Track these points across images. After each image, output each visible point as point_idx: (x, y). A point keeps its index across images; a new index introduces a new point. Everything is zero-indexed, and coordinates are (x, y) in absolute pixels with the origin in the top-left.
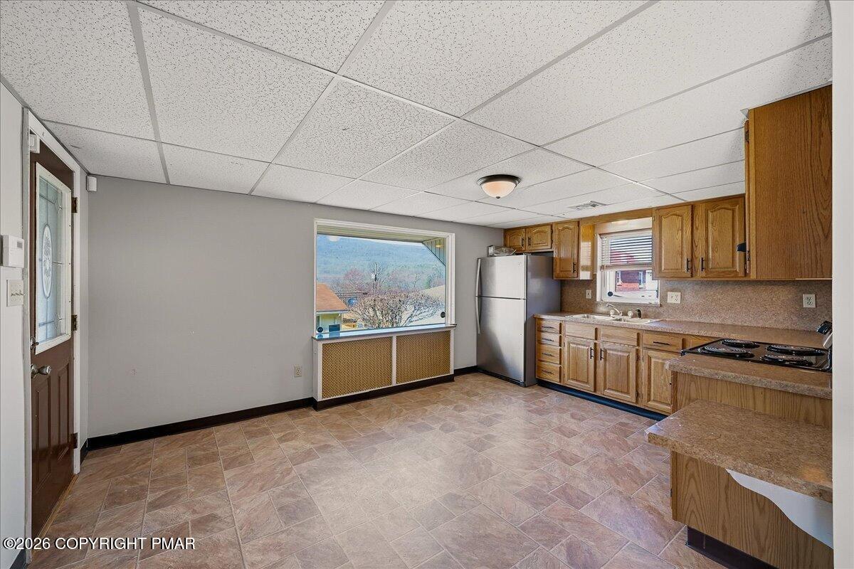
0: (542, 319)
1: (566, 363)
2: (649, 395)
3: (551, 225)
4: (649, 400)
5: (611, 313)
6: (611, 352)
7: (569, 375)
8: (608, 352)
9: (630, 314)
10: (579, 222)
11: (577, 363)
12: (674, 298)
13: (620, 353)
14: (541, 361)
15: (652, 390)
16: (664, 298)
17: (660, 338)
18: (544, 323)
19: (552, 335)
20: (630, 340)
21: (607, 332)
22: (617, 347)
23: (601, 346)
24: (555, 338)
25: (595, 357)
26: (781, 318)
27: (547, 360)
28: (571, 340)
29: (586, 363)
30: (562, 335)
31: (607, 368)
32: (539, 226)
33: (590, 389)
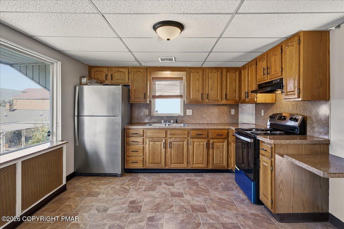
0: (129, 129)
1: (147, 154)
2: (193, 161)
3: (128, 68)
4: (193, 164)
5: (163, 122)
6: (174, 143)
7: (149, 162)
8: (173, 143)
9: (172, 121)
10: (147, 69)
11: (154, 153)
12: (189, 112)
13: (179, 143)
14: (129, 156)
15: (195, 158)
16: (185, 112)
17: (199, 132)
18: (132, 132)
19: (138, 138)
20: (184, 135)
21: (173, 132)
22: (177, 139)
23: (169, 140)
24: (140, 140)
25: (165, 147)
26: (225, 119)
27: (135, 155)
28: (151, 140)
29: (160, 151)
30: (144, 137)
31: (172, 152)
32: (119, 67)
33: (162, 166)
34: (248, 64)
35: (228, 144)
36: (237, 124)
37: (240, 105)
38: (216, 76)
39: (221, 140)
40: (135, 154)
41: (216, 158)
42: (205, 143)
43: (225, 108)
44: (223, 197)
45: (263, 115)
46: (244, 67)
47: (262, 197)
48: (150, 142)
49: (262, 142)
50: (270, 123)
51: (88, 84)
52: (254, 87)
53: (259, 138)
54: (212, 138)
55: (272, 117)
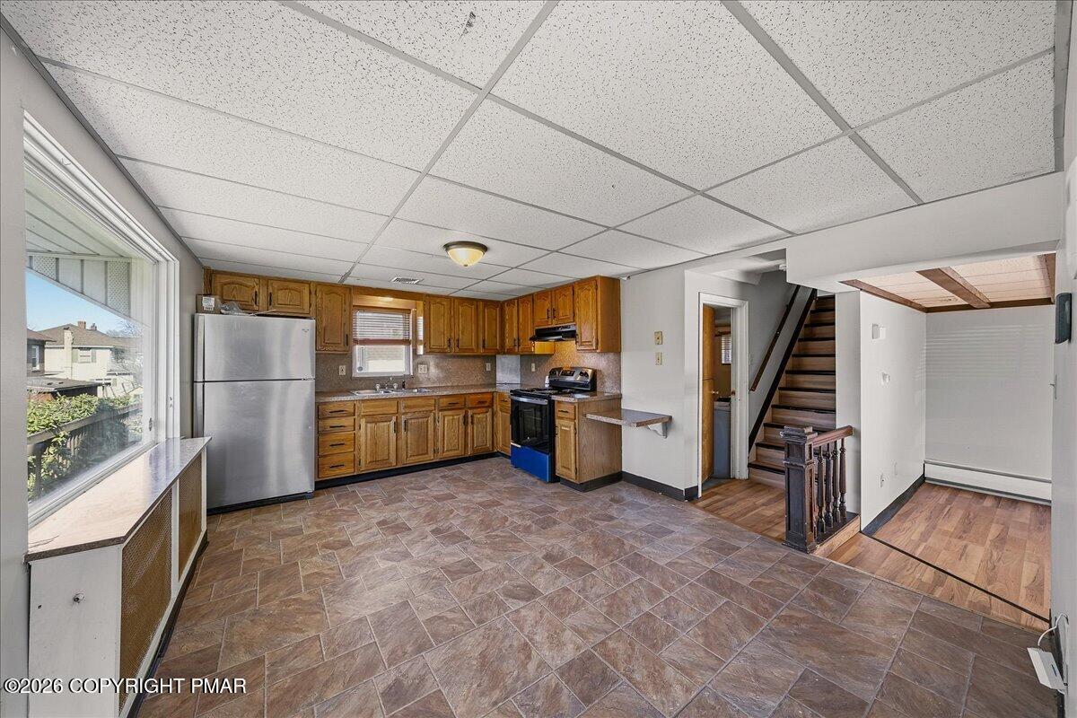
0: (327, 403)
2: (443, 448)
3: (308, 283)
4: (444, 453)
5: (378, 388)
6: (413, 421)
7: (366, 460)
8: (410, 422)
9: (395, 386)
10: (350, 289)
11: (376, 443)
12: (423, 369)
13: (420, 420)
14: (327, 456)
15: (445, 443)
16: (415, 370)
17: (452, 400)
19: (343, 419)
20: (428, 406)
21: (409, 403)
22: (417, 415)
23: (403, 418)
24: (347, 422)
25: (397, 430)
26: (477, 378)
27: (335, 452)
28: (370, 419)
29: (386, 439)
30: (356, 417)
31: (408, 437)
32: (285, 280)
33: (393, 464)
34: (518, 299)
35: (493, 415)
36: (494, 385)
37: (498, 357)
38: (469, 310)
39: (484, 410)
40: (337, 450)
41: (478, 439)
42: (461, 417)
43: (478, 363)
44: (509, 485)
45: (533, 370)
46: (510, 302)
47: (560, 471)
48: (369, 425)
49: (559, 402)
50: (550, 381)
51: (223, 311)
52: (531, 333)
53: (555, 398)
54: (471, 408)
55: (552, 373)
